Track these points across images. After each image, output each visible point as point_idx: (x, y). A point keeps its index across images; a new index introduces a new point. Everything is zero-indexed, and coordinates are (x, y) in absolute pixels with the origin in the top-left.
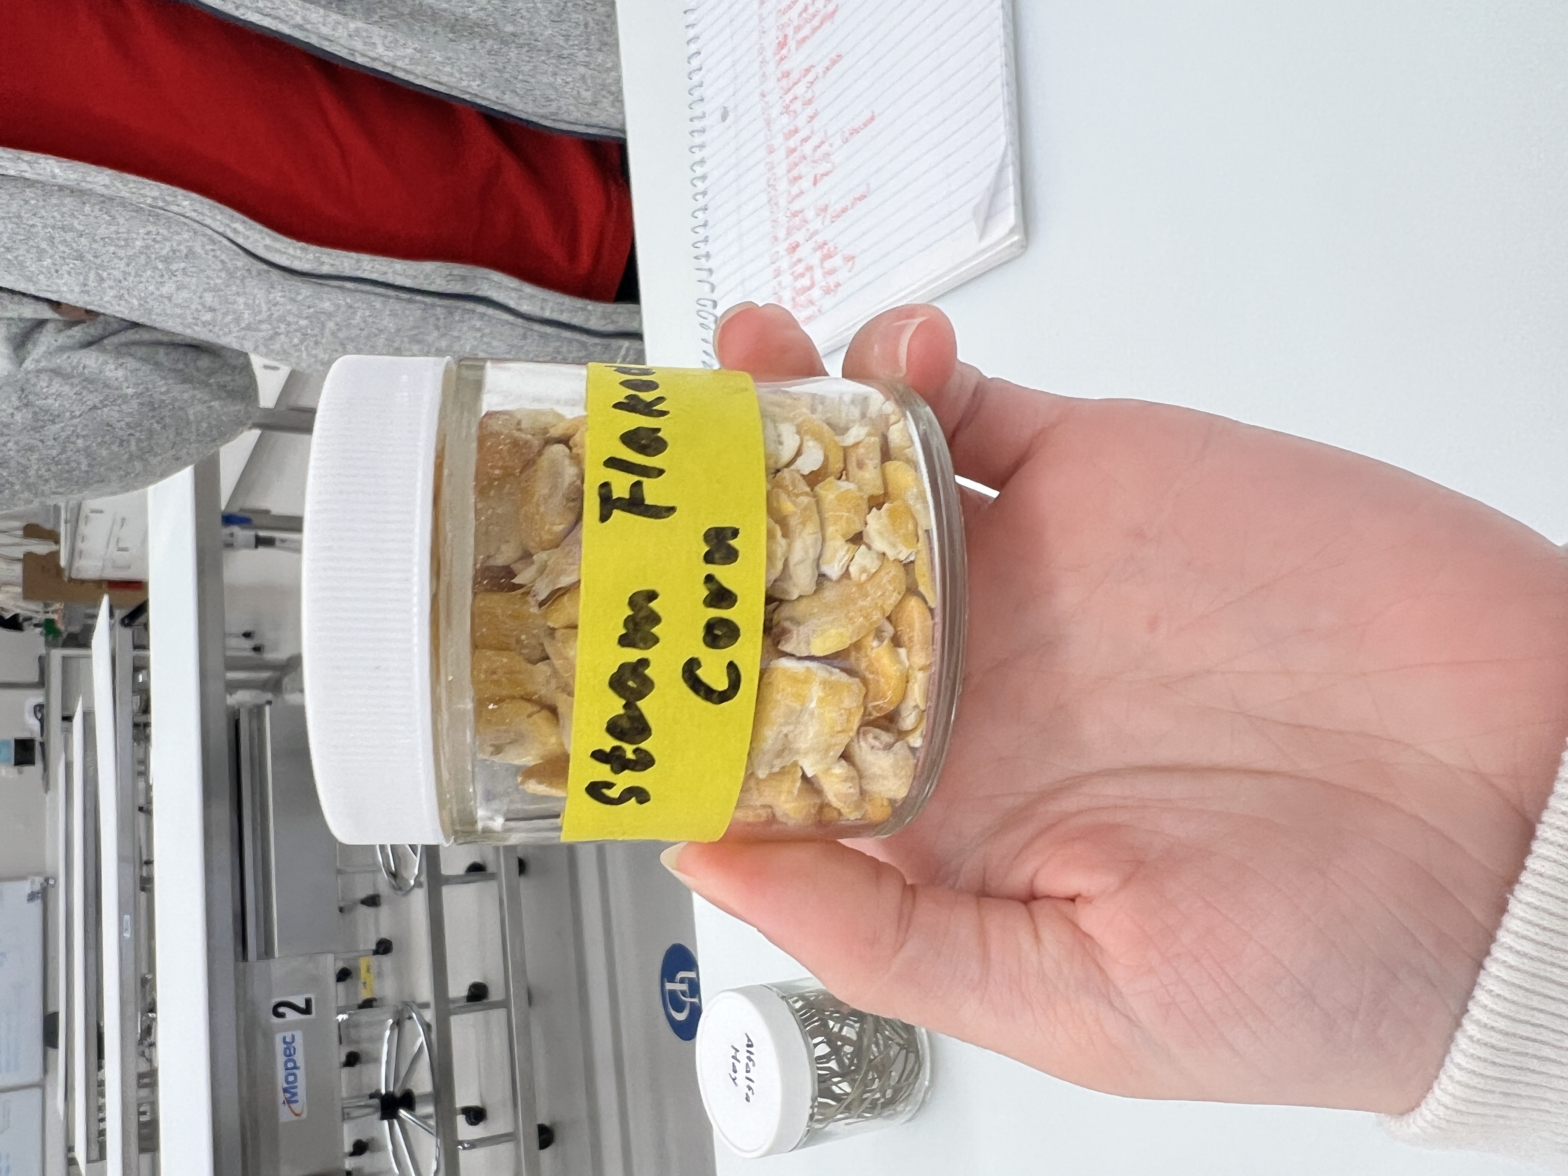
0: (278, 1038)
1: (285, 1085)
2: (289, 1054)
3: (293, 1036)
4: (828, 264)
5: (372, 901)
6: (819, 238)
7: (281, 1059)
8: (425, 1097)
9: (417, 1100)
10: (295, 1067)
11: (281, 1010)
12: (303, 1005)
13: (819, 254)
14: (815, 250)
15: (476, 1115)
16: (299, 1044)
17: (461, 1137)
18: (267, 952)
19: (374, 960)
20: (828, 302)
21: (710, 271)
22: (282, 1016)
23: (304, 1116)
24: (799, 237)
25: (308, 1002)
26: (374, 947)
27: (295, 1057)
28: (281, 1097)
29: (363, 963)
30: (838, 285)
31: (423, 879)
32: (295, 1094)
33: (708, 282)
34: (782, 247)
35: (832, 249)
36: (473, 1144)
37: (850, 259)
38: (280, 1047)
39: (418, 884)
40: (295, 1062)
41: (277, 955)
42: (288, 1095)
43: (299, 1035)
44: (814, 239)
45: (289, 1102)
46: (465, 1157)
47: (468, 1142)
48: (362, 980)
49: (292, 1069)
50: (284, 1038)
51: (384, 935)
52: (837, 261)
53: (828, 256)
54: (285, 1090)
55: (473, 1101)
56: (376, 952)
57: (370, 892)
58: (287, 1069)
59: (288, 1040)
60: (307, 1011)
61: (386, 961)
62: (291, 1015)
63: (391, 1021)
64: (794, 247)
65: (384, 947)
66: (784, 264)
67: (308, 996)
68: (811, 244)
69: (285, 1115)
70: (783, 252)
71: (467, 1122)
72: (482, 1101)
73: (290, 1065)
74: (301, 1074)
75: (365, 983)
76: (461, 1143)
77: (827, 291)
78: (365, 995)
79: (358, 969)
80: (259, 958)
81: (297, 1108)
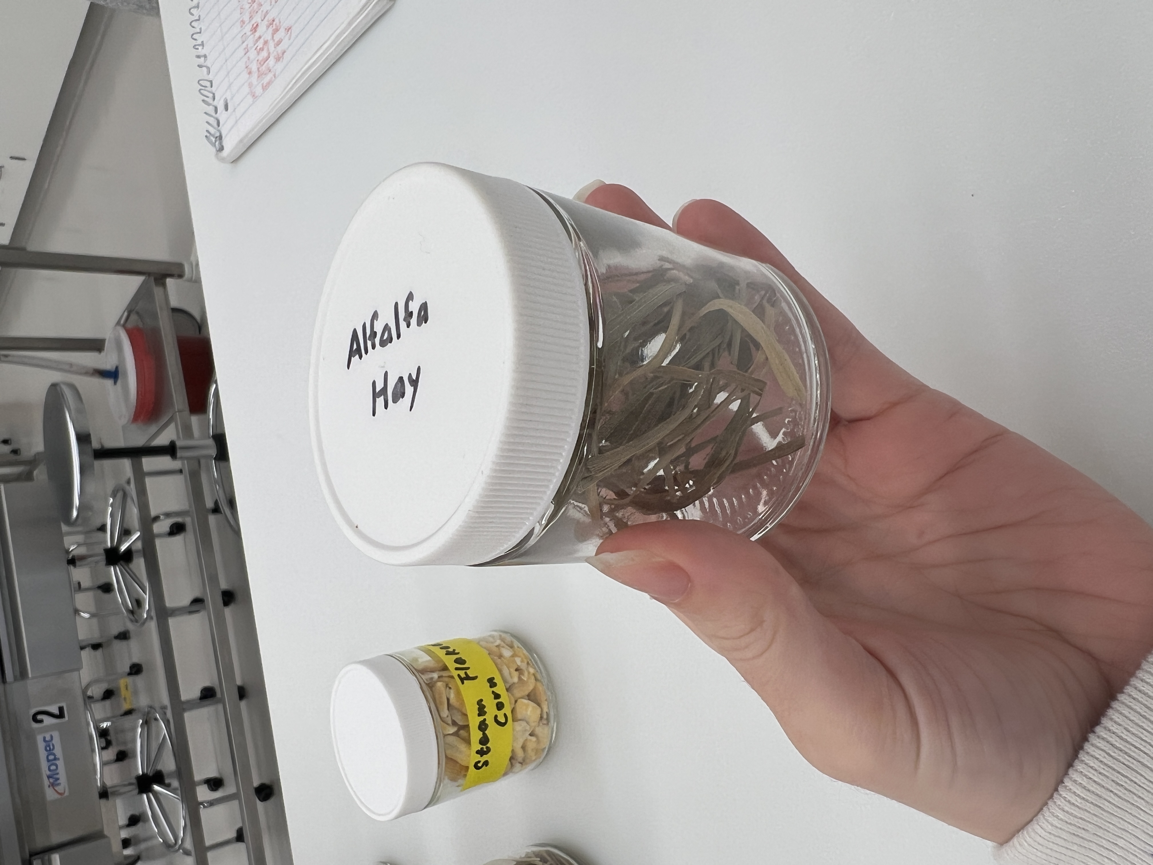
0: (40, 738)
1: (48, 773)
2: (49, 749)
3: (52, 737)
4: (277, 37)
5: (124, 636)
6: (270, 17)
7: (43, 754)
8: (171, 775)
9: (166, 777)
10: (55, 759)
11: (39, 717)
12: (56, 711)
13: (270, 30)
14: (268, 27)
15: (215, 784)
16: (57, 742)
17: (200, 799)
18: (23, 674)
19: (130, 680)
20: (279, 66)
21: (205, 56)
22: (41, 721)
23: (67, 794)
24: (257, 18)
25: (61, 709)
26: (128, 670)
27: (55, 751)
28: (46, 782)
29: (122, 682)
30: (284, 52)
31: (153, 613)
32: (58, 779)
33: (205, 66)
34: (248, 28)
35: (278, 24)
36: (212, 803)
37: (288, 29)
38: (41, 745)
39: (150, 617)
40: (54, 755)
41: (30, 676)
42: (51, 780)
43: (56, 735)
44: (266, 18)
45: (53, 785)
46: (204, 814)
47: (208, 802)
48: (123, 697)
49: (52, 761)
50: (44, 738)
51: (136, 660)
52: (281, 34)
53: (276, 31)
54: (49, 777)
55: (212, 774)
56: (130, 674)
57: (121, 629)
58: (48, 761)
59: (47, 739)
60: (61, 715)
61: (139, 680)
62: (48, 721)
63: (141, 721)
64: (255, 29)
65: (136, 670)
66: (250, 41)
67: (61, 705)
68: (265, 22)
69: (50, 794)
70: (249, 33)
71: (209, 789)
72: (220, 773)
73: (51, 757)
74: (61, 763)
75: (125, 699)
76: (202, 803)
77: (278, 59)
78: (126, 707)
79: (118, 689)
80: (16, 679)
81: (60, 789)
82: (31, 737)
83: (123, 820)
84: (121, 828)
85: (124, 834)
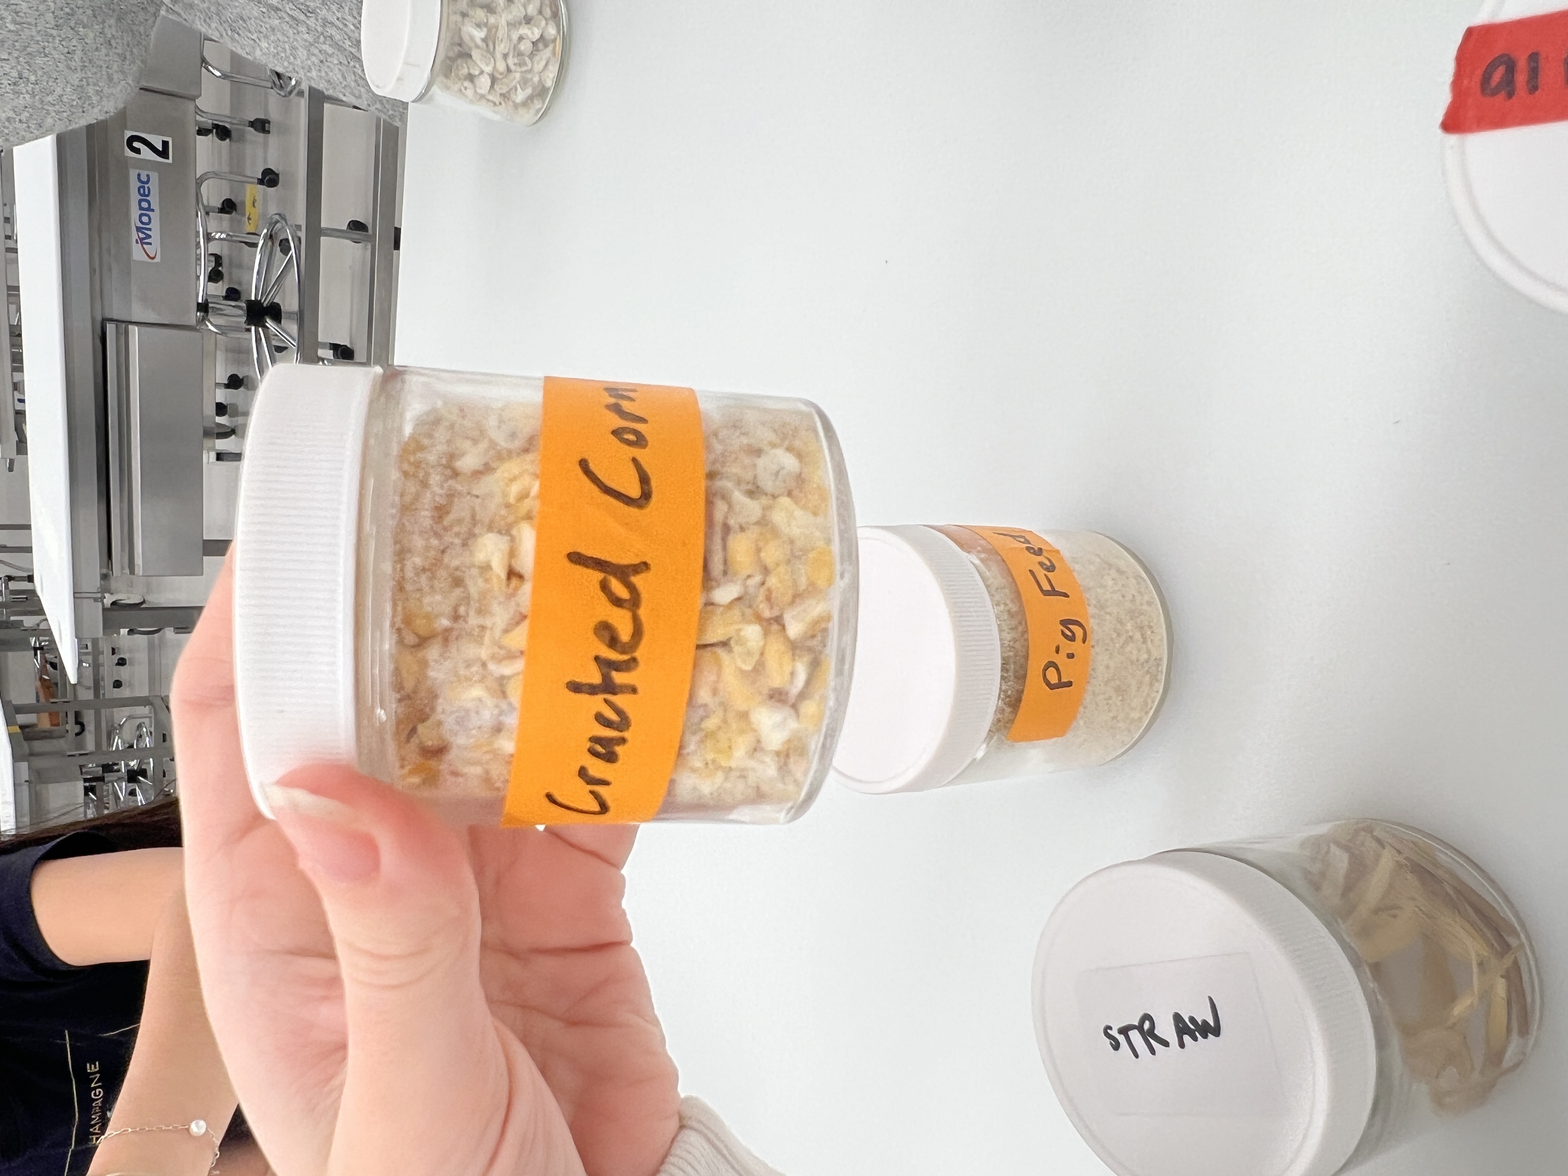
0: (133, 174)
1: (139, 224)
2: (144, 194)
3: (148, 176)
5: (262, 125)
9: (283, 314)
10: (149, 209)
12: (159, 145)
16: (154, 186)
19: (260, 191)
22: (137, 151)
23: (158, 259)
25: (165, 144)
26: (259, 176)
27: (149, 199)
28: (135, 235)
29: (249, 192)
38: (134, 184)
40: (149, 203)
42: (141, 235)
43: (154, 177)
45: (142, 242)
48: (247, 214)
49: (146, 210)
50: (139, 175)
51: (271, 164)
55: (342, 339)
56: (261, 182)
58: (141, 209)
59: (142, 178)
60: (164, 152)
61: (271, 191)
62: (146, 154)
63: (265, 232)
65: (270, 178)
67: (166, 139)
69: (137, 253)
75: (249, 216)
79: (243, 202)
81: (150, 250)
84: (219, 386)
85: (222, 396)
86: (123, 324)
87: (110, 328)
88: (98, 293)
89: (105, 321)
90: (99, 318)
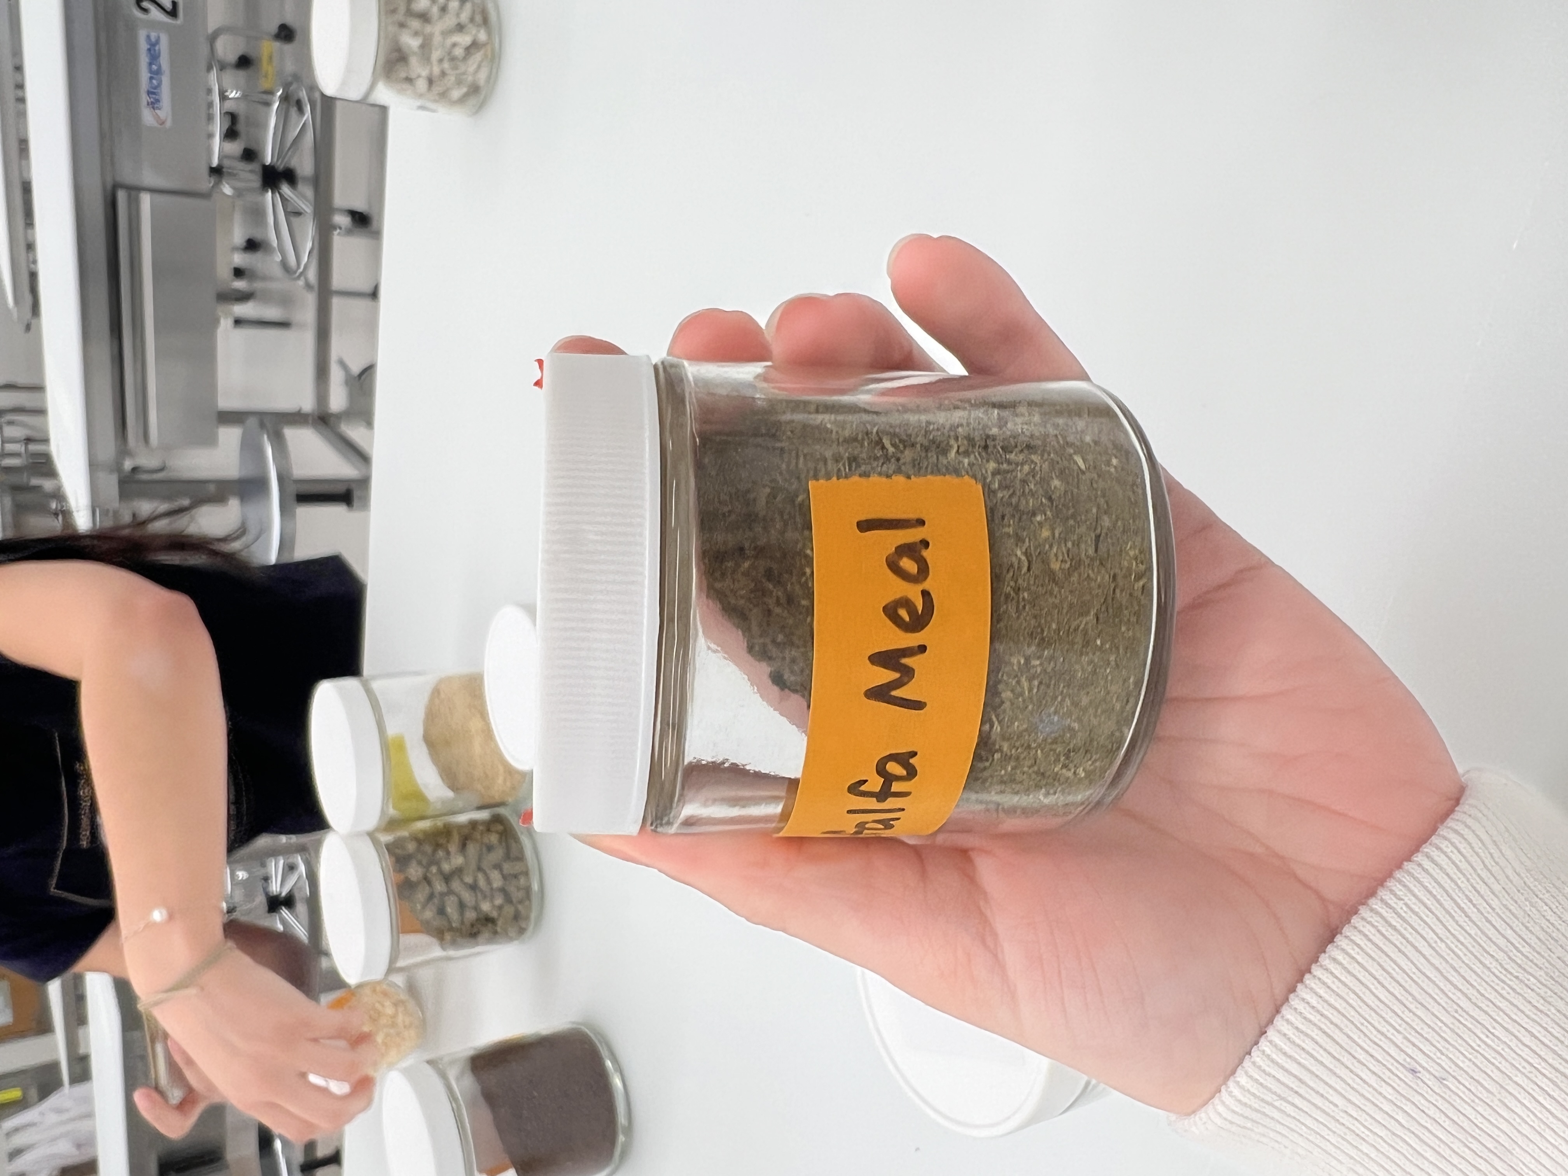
0: (142, 34)
1: (149, 88)
2: (154, 57)
3: (158, 38)
7: (144, 59)
10: (160, 71)
11: (145, 5)
12: (168, 5)
15: (360, 222)
16: (164, 46)
22: (145, 10)
23: (169, 125)
25: (175, 5)
27: (160, 60)
28: (144, 98)
32: (160, 100)
40: (159, 66)
42: (151, 98)
43: (163, 38)
45: (152, 106)
48: (264, 73)
49: (155, 73)
50: (148, 37)
56: (278, 36)
58: (151, 71)
59: (152, 39)
60: (173, 12)
62: (156, 14)
65: (286, 32)
69: (148, 117)
73: (154, 68)
74: (166, 80)
75: (266, 76)
78: (266, 86)
79: (259, 59)
81: (161, 114)
82: (131, 28)
83: (239, 237)
84: (235, 249)
85: (239, 259)
86: (134, 190)
87: (121, 196)
88: (108, 158)
89: (116, 186)
90: (109, 187)
